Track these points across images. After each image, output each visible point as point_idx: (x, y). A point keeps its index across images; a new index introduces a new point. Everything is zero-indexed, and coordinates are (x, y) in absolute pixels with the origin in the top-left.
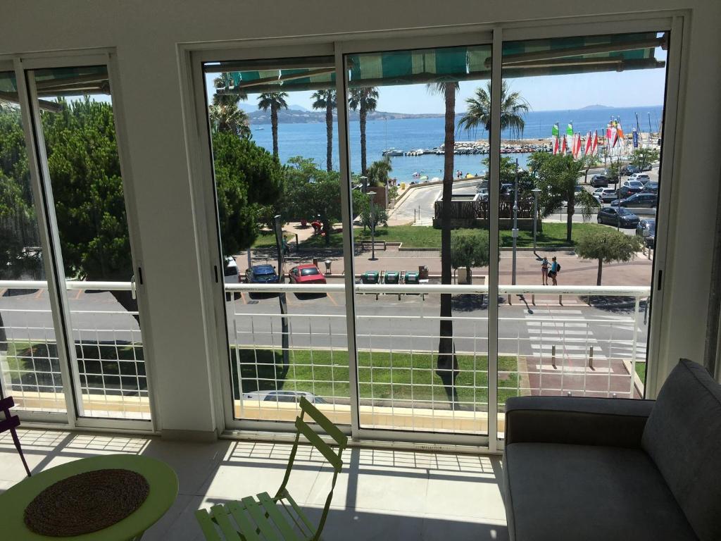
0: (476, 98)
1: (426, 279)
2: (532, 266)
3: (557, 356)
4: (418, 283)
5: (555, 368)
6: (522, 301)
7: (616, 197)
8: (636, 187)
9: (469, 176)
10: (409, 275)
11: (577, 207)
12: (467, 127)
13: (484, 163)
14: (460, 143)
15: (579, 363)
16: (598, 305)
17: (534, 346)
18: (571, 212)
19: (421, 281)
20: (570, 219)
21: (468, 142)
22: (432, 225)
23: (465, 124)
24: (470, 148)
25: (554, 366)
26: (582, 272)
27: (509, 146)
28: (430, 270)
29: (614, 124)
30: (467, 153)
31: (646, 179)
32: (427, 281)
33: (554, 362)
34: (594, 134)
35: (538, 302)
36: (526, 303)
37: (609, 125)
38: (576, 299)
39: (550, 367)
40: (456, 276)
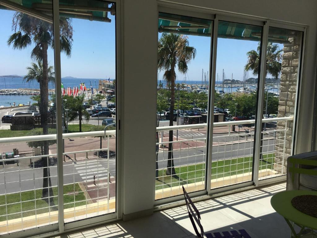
0: (32, 67)
1: (18, 155)
2: (68, 143)
3: (96, 180)
4: (14, 158)
5: (96, 185)
6: (70, 159)
7: (92, 113)
8: (99, 109)
9: (20, 105)
10: (8, 154)
11: (83, 117)
12: (28, 80)
13: (32, 99)
14: (10, 89)
15: (105, 181)
16: (102, 156)
17: (83, 178)
18: (81, 119)
19: (15, 156)
20: (80, 123)
21: (14, 89)
22: (10, 128)
23: (27, 79)
24: (15, 92)
25: (95, 184)
26: (91, 144)
27: (35, 92)
28: (19, 150)
29: (83, 84)
30: (15, 94)
31: (101, 106)
32: (19, 156)
33: (94, 183)
34: (76, 88)
35: (78, 159)
36: (72, 160)
37: (80, 85)
38: (93, 155)
39: (93, 185)
40: (34, 152)
